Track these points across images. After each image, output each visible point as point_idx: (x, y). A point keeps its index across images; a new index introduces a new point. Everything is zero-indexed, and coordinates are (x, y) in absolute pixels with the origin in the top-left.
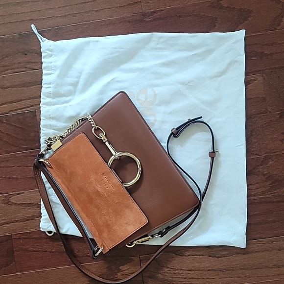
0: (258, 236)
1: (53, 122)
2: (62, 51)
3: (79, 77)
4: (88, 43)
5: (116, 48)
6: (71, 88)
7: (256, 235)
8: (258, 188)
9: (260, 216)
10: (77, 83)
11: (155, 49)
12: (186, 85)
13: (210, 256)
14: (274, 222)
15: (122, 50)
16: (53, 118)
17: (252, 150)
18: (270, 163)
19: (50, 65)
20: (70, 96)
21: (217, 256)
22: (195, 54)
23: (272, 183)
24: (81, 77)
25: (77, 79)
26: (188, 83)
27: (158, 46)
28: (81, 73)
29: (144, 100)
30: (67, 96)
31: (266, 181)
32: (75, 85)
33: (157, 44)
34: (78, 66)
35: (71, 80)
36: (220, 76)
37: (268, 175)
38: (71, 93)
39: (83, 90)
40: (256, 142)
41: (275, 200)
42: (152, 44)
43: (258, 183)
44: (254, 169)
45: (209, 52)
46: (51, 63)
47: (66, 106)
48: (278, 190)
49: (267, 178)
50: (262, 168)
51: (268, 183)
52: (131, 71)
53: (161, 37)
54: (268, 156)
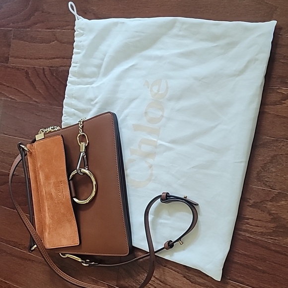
0: (240, 279)
1: (74, 102)
2: (91, 30)
3: (103, 59)
4: (116, 24)
5: (137, 32)
6: (94, 69)
7: (238, 277)
8: (258, 226)
9: (250, 259)
10: (101, 65)
11: (177, 36)
12: (200, 80)
13: (184, 277)
14: (264, 272)
15: (143, 34)
16: (75, 98)
17: (266, 180)
18: (283, 202)
19: (80, 44)
20: (93, 77)
21: (191, 280)
22: (216, 46)
23: (276, 227)
24: (105, 60)
25: (101, 61)
26: (202, 79)
27: (181, 33)
28: (105, 55)
29: (156, 92)
30: (91, 78)
31: (270, 222)
32: (99, 67)
33: (180, 31)
34: (103, 47)
35: (96, 61)
36: (238, 75)
37: (275, 216)
38: (95, 75)
39: (105, 74)
40: (275, 172)
41: (273, 248)
42: (175, 31)
43: (260, 220)
44: (261, 202)
45: (233, 45)
46: (81, 42)
47: (88, 88)
48: (281, 238)
49: (272, 218)
50: (270, 205)
51: (272, 225)
52: (150, 58)
53: (183, 23)
54: (283, 193)
